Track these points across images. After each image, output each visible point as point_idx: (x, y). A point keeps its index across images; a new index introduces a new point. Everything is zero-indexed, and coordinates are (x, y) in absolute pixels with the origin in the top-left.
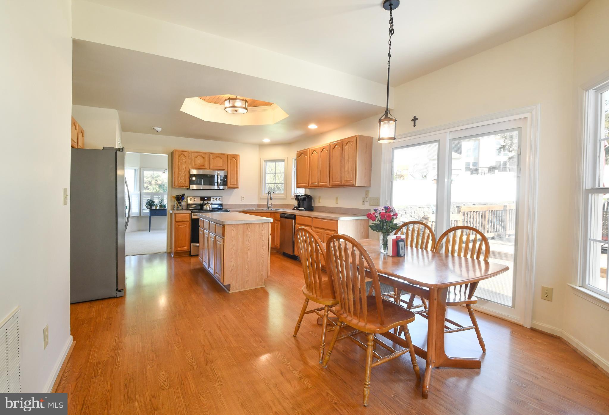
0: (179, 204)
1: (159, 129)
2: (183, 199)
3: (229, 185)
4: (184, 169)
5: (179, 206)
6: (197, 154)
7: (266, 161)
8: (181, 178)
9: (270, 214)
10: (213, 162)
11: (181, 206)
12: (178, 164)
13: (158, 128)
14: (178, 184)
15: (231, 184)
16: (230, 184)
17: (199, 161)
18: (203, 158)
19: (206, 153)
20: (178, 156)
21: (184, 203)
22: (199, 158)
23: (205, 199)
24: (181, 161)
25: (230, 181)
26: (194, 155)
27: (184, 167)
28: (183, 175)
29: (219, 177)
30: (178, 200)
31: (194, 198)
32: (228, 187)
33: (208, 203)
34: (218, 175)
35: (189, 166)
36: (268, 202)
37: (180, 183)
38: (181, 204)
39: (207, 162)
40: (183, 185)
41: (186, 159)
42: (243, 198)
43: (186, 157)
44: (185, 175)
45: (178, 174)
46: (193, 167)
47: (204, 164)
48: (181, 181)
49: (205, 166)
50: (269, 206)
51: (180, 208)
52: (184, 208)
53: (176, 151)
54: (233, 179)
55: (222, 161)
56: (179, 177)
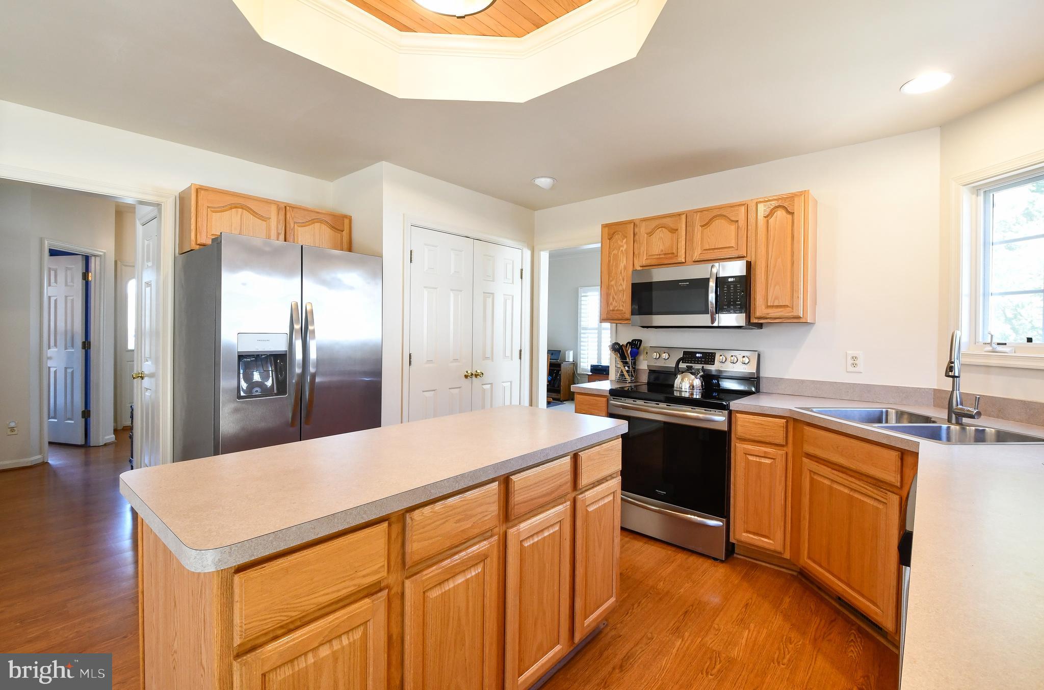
0: (624, 366)
1: (545, 182)
2: (635, 354)
3: (760, 309)
4: (621, 273)
5: (625, 373)
6: (654, 224)
8: (614, 298)
10: (702, 239)
11: (628, 371)
12: (609, 261)
13: (543, 180)
14: (607, 313)
15: (768, 307)
16: (763, 307)
17: (660, 243)
18: (674, 231)
19: (679, 215)
20: (609, 239)
21: (644, 365)
22: (661, 234)
23: (698, 355)
24: (615, 252)
25: (762, 296)
26: (643, 230)
27: (622, 265)
28: (620, 288)
29: (712, 284)
30: (623, 357)
31: (665, 353)
32: (756, 318)
33: (689, 370)
34: (711, 280)
35: (636, 262)
36: (953, 390)
37: (613, 310)
38: (629, 367)
39: (684, 243)
40: (620, 317)
41: (626, 243)
42: (854, 358)
43: (626, 237)
44: (624, 287)
45: (609, 287)
46: (644, 263)
47: (675, 247)
48: (615, 307)
49: (677, 256)
50: (961, 409)
51: (627, 377)
52: (644, 378)
53: (604, 226)
54: (777, 287)
55: (733, 228)
56: (610, 294)
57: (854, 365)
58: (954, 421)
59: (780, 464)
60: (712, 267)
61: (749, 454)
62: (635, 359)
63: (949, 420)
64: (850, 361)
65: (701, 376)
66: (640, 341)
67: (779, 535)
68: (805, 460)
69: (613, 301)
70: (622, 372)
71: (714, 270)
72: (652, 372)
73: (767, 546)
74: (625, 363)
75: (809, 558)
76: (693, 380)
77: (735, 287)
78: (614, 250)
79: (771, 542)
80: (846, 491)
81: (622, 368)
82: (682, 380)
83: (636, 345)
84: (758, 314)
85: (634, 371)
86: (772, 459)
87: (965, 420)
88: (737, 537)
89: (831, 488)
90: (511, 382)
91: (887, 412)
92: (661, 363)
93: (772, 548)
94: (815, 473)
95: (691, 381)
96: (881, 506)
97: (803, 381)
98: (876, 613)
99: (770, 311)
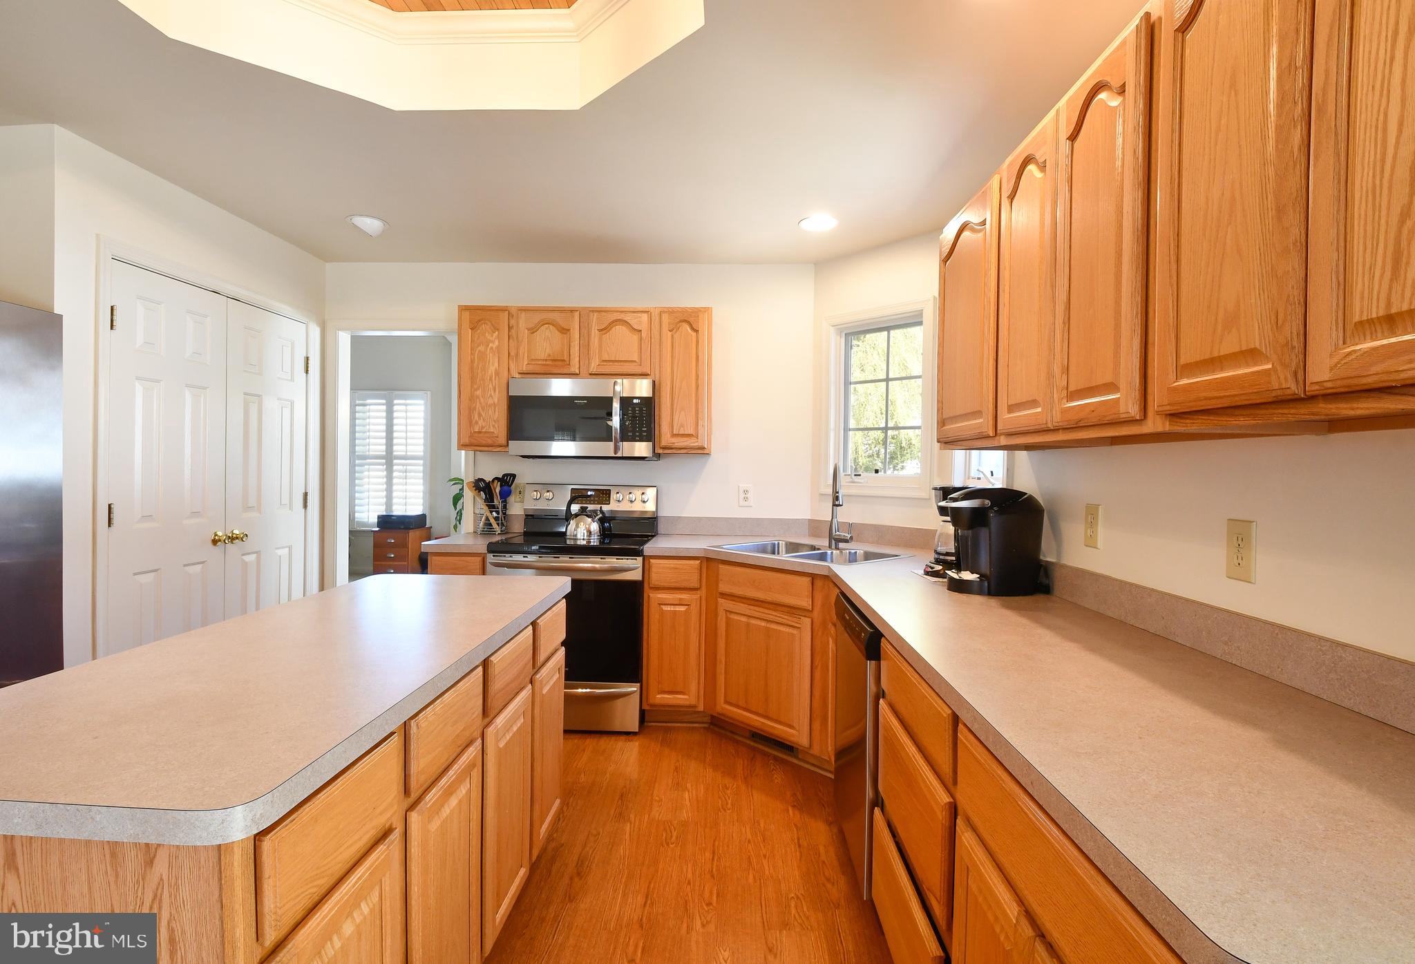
0: (491, 512)
1: (370, 225)
2: (505, 495)
3: (666, 438)
4: (491, 379)
5: (492, 521)
6: (537, 318)
7: (854, 333)
8: (480, 415)
9: (807, 580)
10: (600, 346)
11: (496, 519)
12: (472, 361)
13: (368, 220)
14: (470, 437)
15: (674, 435)
16: (669, 435)
17: (546, 344)
18: (564, 331)
19: (572, 311)
20: (472, 329)
21: (517, 508)
22: (547, 332)
23: (591, 493)
24: (482, 348)
25: (668, 423)
26: (523, 323)
27: (492, 368)
28: (490, 401)
29: (616, 406)
30: (489, 499)
31: (548, 491)
32: (661, 448)
33: (583, 511)
34: (614, 400)
35: (512, 366)
36: (832, 518)
37: (480, 432)
38: (498, 513)
39: (577, 348)
40: (490, 442)
41: (498, 337)
42: (746, 492)
43: (498, 330)
44: (496, 400)
45: (472, 398)
46: (525, 369)
47: (566, 353)
48: (483, 427)
49: (569, 364)
50: (839, 535)
51: (495, 525)
52: (518, 527)
53: (463, 309)
54: (683, 413)
55: (635, 337)
56: (475, 408)
57: (746, 499)
58: (833, 546)
59: (694, 610)
60: (615, 383)
61: (662, 604)
62: (505, 501)
63: (830, 547)
64: (742, 495)
65: (599, 519)
66: (514, 476)
67: (693, 687)
68: (721, 600)
69: (480, 419)
70: (487, 519)
71: (618, 388)
72: (530, 517)
73: (682, 703)
74: (492, 507)
75: (727, 702)
76: (590, 525)
77: (641, 410)
78: (478, 346)
79: (686, 697)
80: (763, 624)
81: (489, 514)
82: (577, 526)
83: (507, 481)
84: (663, 443)
85: (504, 518)
86: (686, 605)
87: (841, 545)
88: (651, 701)
89: (748, 625)
90: (290, 548)
91: (779, 543)
92: (542, 506)
93: (687, 703)
94: (731, 612)
95: (587, 526)
96: (795, 632)
97: (699, 519)
98: (793, 735)
99: (674, 440)
